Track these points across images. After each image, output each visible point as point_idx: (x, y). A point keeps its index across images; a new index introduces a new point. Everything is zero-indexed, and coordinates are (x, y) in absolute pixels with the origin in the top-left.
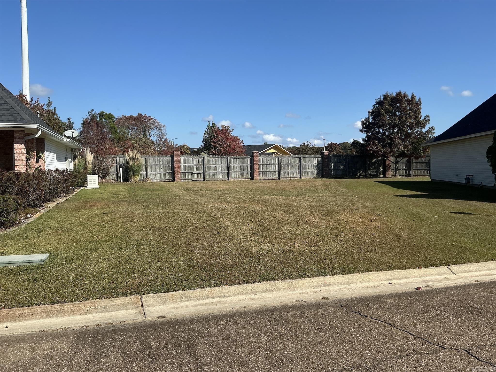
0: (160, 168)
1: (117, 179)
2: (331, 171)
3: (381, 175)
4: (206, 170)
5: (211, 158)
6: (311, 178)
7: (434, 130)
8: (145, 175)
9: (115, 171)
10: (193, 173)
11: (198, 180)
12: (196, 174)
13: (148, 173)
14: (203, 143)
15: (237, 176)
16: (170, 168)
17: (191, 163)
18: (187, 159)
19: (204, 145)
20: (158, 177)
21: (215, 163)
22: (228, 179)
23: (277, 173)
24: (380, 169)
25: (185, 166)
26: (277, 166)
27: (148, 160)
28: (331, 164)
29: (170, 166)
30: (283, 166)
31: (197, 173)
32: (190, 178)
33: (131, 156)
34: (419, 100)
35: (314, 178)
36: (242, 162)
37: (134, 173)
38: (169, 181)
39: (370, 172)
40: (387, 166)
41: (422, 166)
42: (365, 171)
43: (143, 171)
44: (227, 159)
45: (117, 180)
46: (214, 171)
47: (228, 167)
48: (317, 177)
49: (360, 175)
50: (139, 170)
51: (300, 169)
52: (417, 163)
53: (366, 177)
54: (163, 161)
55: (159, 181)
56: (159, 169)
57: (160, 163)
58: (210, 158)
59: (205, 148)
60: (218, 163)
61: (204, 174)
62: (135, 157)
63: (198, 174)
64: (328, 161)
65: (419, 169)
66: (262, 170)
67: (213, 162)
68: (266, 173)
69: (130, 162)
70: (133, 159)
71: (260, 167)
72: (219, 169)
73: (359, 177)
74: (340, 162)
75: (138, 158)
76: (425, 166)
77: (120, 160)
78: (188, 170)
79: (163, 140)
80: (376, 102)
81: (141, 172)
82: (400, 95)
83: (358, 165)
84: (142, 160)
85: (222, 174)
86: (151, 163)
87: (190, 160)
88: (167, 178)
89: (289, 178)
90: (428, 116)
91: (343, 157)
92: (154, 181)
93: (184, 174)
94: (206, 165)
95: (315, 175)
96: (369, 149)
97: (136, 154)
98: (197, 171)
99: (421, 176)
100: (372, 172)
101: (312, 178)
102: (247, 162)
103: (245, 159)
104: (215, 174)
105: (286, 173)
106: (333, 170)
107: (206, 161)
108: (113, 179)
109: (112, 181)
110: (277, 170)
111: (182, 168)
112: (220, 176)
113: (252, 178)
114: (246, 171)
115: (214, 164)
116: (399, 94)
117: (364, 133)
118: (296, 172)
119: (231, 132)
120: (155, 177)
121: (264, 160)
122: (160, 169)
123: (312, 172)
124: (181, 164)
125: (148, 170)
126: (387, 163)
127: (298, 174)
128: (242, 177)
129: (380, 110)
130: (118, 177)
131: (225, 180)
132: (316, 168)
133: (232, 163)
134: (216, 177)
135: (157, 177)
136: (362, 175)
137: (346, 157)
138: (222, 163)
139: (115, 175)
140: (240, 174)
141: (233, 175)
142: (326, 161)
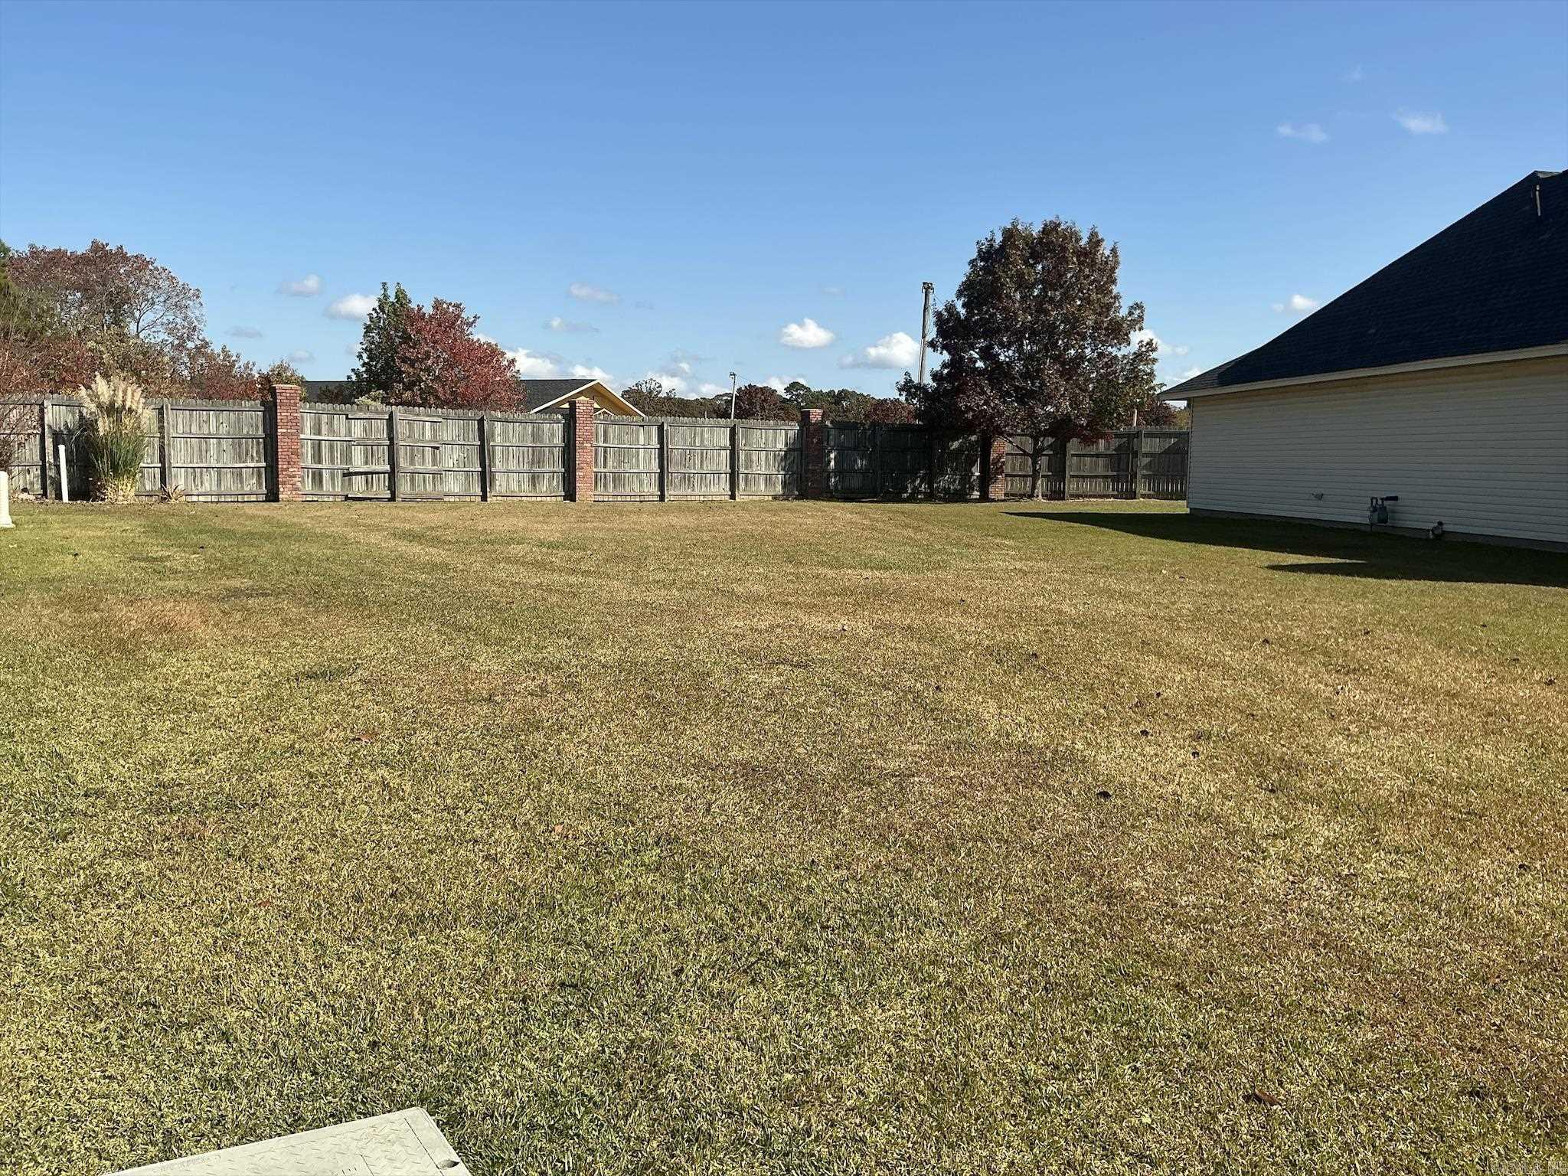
0: (220, 451)
1: (44, 487)
2: (829, 477)
3: (976, 493)
4: (403, 463)
5: (419, 418)
6: (766, 498)
7: (1153, 350)
8: (158, 476)
9: (37, 458)
10: (351, 470)
11: (370, 499)
12: (361, 473)
13: (170, 467)
14: (361, 362)
15: (515, 487)
16: (258, 452)
17: (343, 431)
18: (324, 418)
19: (364, 369)
20: (209, 484)
21: (435, 436)
22: (484, 498)
23: (654, 479)
24: (973, 474)
25: (317, 446)
26: (655, 454)
27: (170, 416)
28: (830, 452)
29: (258, 443)
30: (676, 455)
31: (366, 473)
32: (338, 490)
33: (102, 399)
34: (1114, 251)
35: (775, 498)
36: (533, 435)
37: (115, 467)
38: (253, 498)
39: (944, 481)
40: (995, 464)
41: (1096, 464)
42: (930, 479)
43: (149, 461)
44: (481, 422)
45: (45, 494)
46: (429, 466)
47: (484, 453)
48: (786, 497)
49: (916, 490)
50: (136, 455)
51: (732, 467)
52: (1084, 456)
53: (930, 497)
54: (232, 421)
55: (214, 499)
56: (213, 451)
57: (217, 428)
58: (415, 418)
59: (368, 381)
60: (446, 436)
61: (392, 474)
62: (120, 402)
63: (370, 476)
64: (820, 442)
65: (1087, 477)
66: (605, 467)
67: (428, 435)
68: (617, 478)
69: (100, 423)
70: (111, 410)
71: (596, 454)
72: (451, 458)
73: (912, 499)
74: (856, 448)
75: (134, 407)
76: (1106, 467)
77: (57, 415)
78: (332, 461)
79: (190, 345)
80: (980, 251)
81: (142, 465)
82: (1057, 232)
83: (909, 457)
84: (147, 416)
85: (462, 477)
86: (180, 426)
87: (340, 422)
88: (247, 489)
89: (693, 498)
90: (1139, 306)
91: (865, 429)
92: (195, 499)
93: (314, 474)
94: (400, 441)
95: (779, 489)
96: (966, 405)
97: (125, 392)
98: (366, 463)
99: (1095, 496)
100: (950, 483)
101: (770, 498)
102: (553, 435)
103: (546, 427)
104: (434, 478)
105: (687, 479)
106: (837, 472)
107: (401, 428)
108: (25, 490)
109: (25, 496)
110: (655, 466)
111: (308, 450)
112: (453, 485)
113: (570, 495)
114: (547, 468)
115: (430, 441)
116: (1050, 229)
117: (941, 353)
118: (719, 478)
119: (470, 325)
120: (198, 481)
121: (610, 430)
122: (220, 455)
123: (769, 480)
124: (302, 436)
125: (170, 455)
126: (993, 455)
127: (724, 486)
128: (535, 489)
129: (1000, 277)
130: (48, 482)
131: (473, 499)
132: (783, 464)
133: (498, 439)
134: (439, 487)
135: (207, 485)
136: (920, 493)
137: (874, 432)
138: (461, 438)
139: (36, 472)
140: (526, 480)
141: (500, 483)
142: (815, 440)
